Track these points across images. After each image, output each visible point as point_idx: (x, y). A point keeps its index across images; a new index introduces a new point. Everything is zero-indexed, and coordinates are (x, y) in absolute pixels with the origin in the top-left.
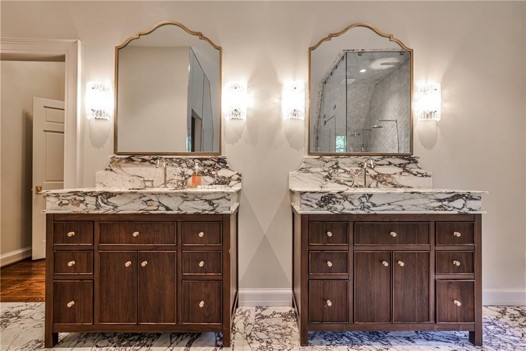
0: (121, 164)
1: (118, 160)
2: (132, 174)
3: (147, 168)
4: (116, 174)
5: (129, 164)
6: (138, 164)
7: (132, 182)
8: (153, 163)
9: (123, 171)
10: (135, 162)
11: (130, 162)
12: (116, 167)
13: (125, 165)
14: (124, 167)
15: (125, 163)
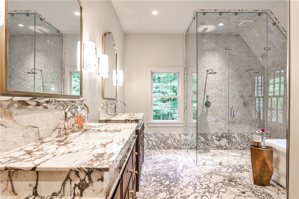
0: (12, 111)
1: (8, 104)
2: (26, 125)
3: (41, 114)
4: (5, 129)
5: (23, 110)
6: (32, 110)
7: (26, 137)
8: (46, 107)
9: (15, 121)
10: (29, 107)
11: (24, 106)
12: (5, 116)
13: (17, 111)
14: (16, 114)
15: (18, 108)
